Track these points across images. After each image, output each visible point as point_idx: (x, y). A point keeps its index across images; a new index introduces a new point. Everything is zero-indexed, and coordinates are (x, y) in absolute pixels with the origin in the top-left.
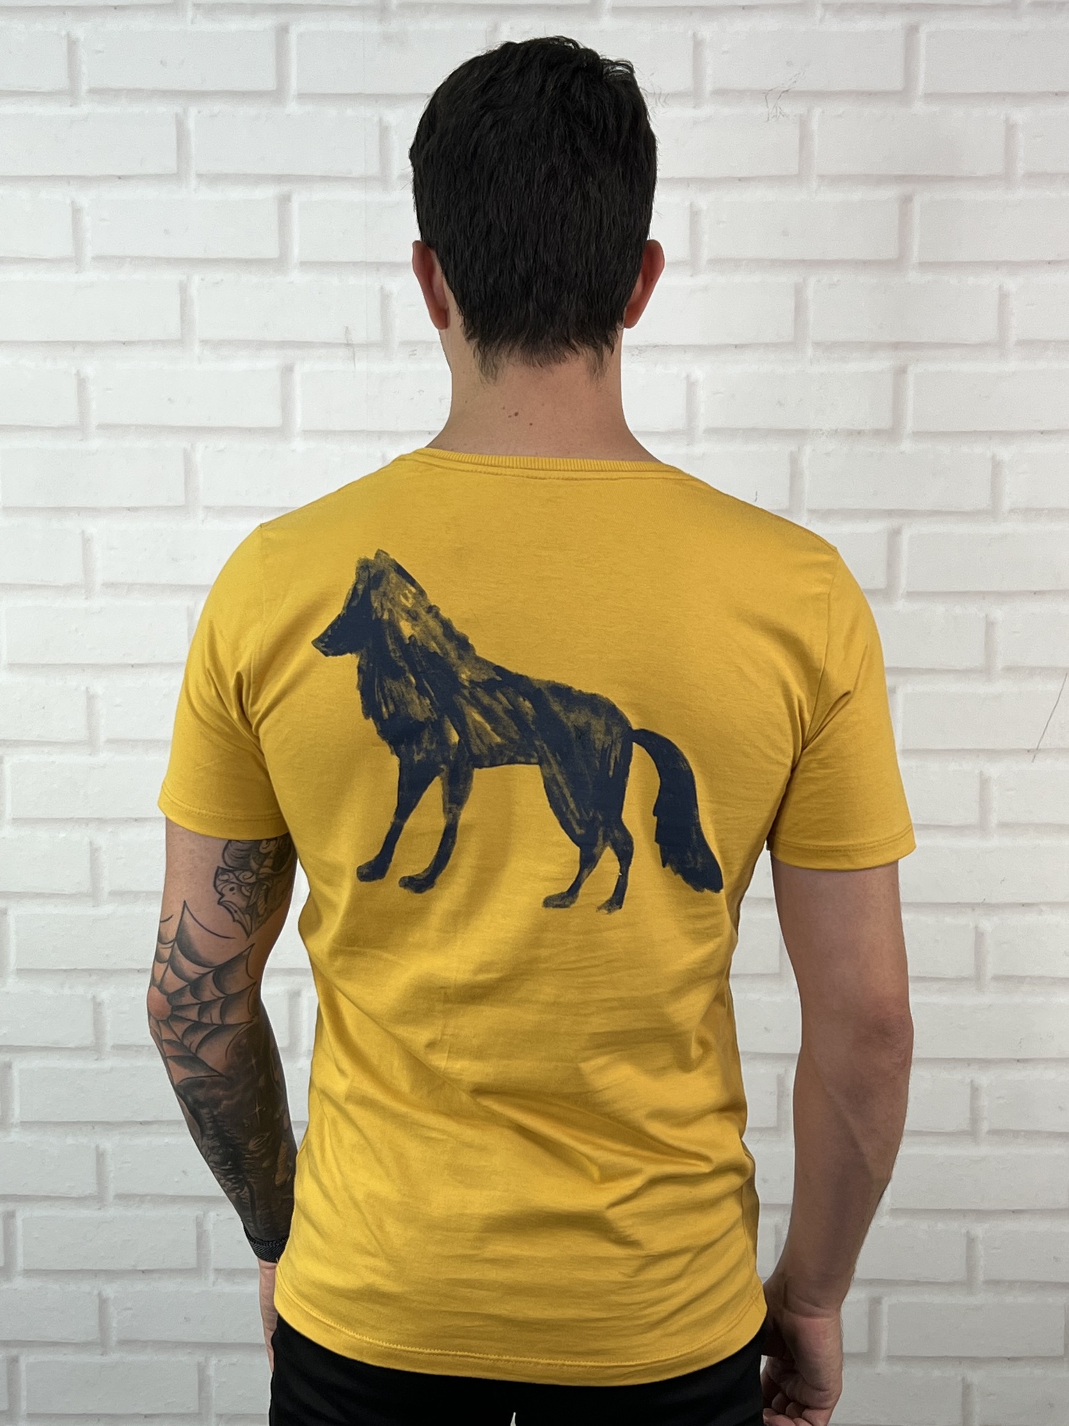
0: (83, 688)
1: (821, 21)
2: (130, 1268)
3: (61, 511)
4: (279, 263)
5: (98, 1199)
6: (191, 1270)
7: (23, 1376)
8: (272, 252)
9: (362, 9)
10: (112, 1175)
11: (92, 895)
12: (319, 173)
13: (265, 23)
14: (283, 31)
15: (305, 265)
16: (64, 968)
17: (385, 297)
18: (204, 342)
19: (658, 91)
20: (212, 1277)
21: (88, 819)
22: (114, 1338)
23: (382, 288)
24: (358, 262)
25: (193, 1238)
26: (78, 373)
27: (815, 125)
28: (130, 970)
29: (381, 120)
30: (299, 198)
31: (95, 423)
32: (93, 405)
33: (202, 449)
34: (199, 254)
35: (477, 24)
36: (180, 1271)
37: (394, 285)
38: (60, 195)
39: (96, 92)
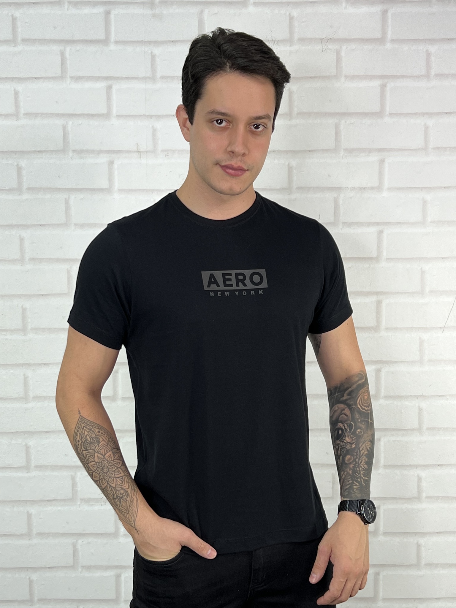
0: (20, 306)
1: (345, 8)
2: (43, 566)
4: (107, 116)
5: (28, 535)
6: (70, 566)
8: (104, 111)
9: (143, 3)
10: (35, 524)
11: (25, 398)
12: (124, 76)
13: (100, 10)
14: (108, 14)
15: (119, 116)
16: (13, 431)
17: (154, 130)
18: (74, 151)
19: (274, 39)
20: (80, 570)
21: (22, 364)
22: (36, 598)
23: (153, 126)
24: (142, 115)
25: (71, 552)
26: (17, 165)
27: (343, 54)
29: (152, 52)
30: (116, 86)
31: (25, 187)
32: (25, 179)
33: (73, 198)
34: (71, 112)
35: (194, 10)
36: (65, 567)
37: (158, 125)
38: (9, 86)
39: (25, 41)
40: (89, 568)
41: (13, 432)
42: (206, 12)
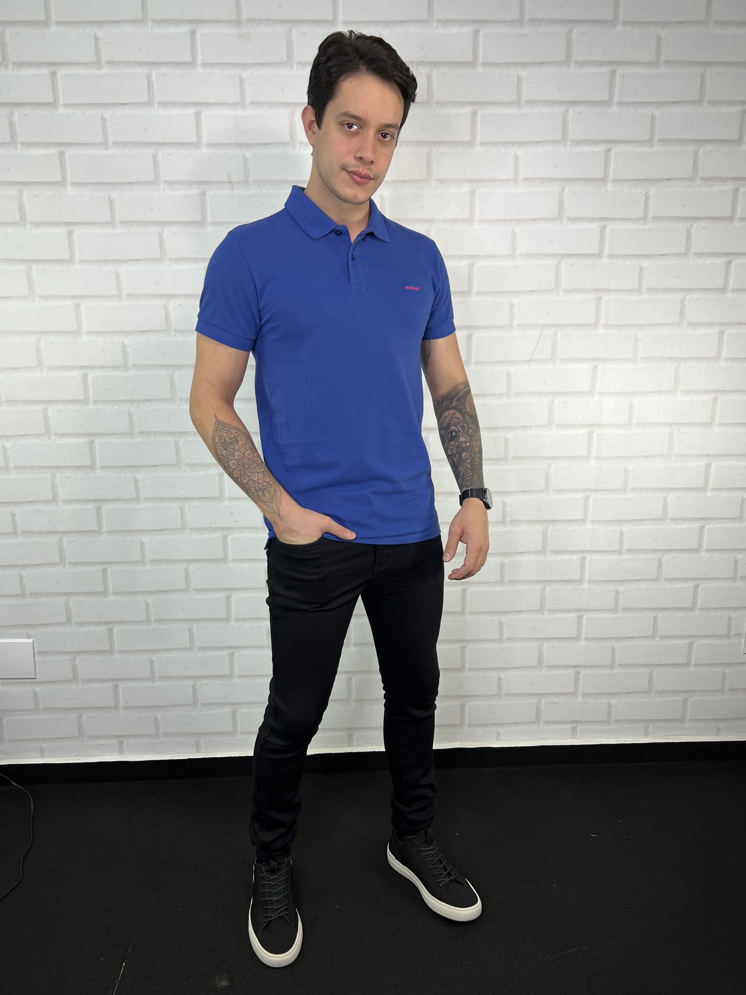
0: (120, 342)
1: (435, 28)
2: (158, 590)
3: (106, 261)
4: (197, 144)
5: (142, 562)
6: (184, 590)
7: (115, 635)
8: (193, 139)
9: (228, 22)
10: (148, 552)
11: (131, 434)
12: (213, 102)
13: (185, 29)
14: (193, 33)
15: (209, 145)
17: (245, 160)
18: (165, 182)
20: (192, 592)
21: (126, 400)
22: (153, 619)
23: (244, 156)
24: (232, 144)
25: (184, 576)
26: (109, 197)
27: (434, 78)
28: (149, 466)
29: (240, 76)
30: (205, 113)
31: (118, 220)
32: (117, 212)
33: (167, 232)
34: (161, 141)
35: (282, 29)
36: (179, 590)
37: (249, 154)
38: (96, 113)
39: (109, 63)
40: (201, 591)
41: (121, 466)
42: (294, 31)
